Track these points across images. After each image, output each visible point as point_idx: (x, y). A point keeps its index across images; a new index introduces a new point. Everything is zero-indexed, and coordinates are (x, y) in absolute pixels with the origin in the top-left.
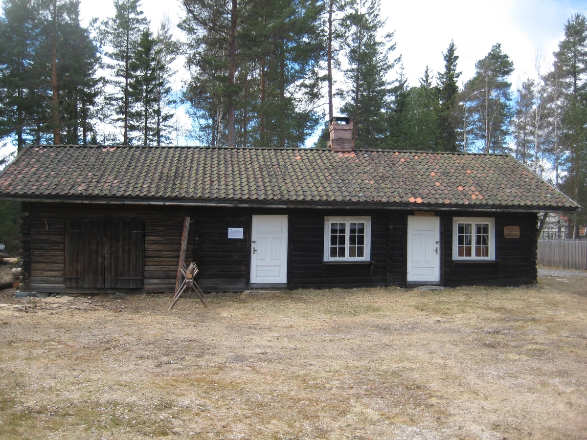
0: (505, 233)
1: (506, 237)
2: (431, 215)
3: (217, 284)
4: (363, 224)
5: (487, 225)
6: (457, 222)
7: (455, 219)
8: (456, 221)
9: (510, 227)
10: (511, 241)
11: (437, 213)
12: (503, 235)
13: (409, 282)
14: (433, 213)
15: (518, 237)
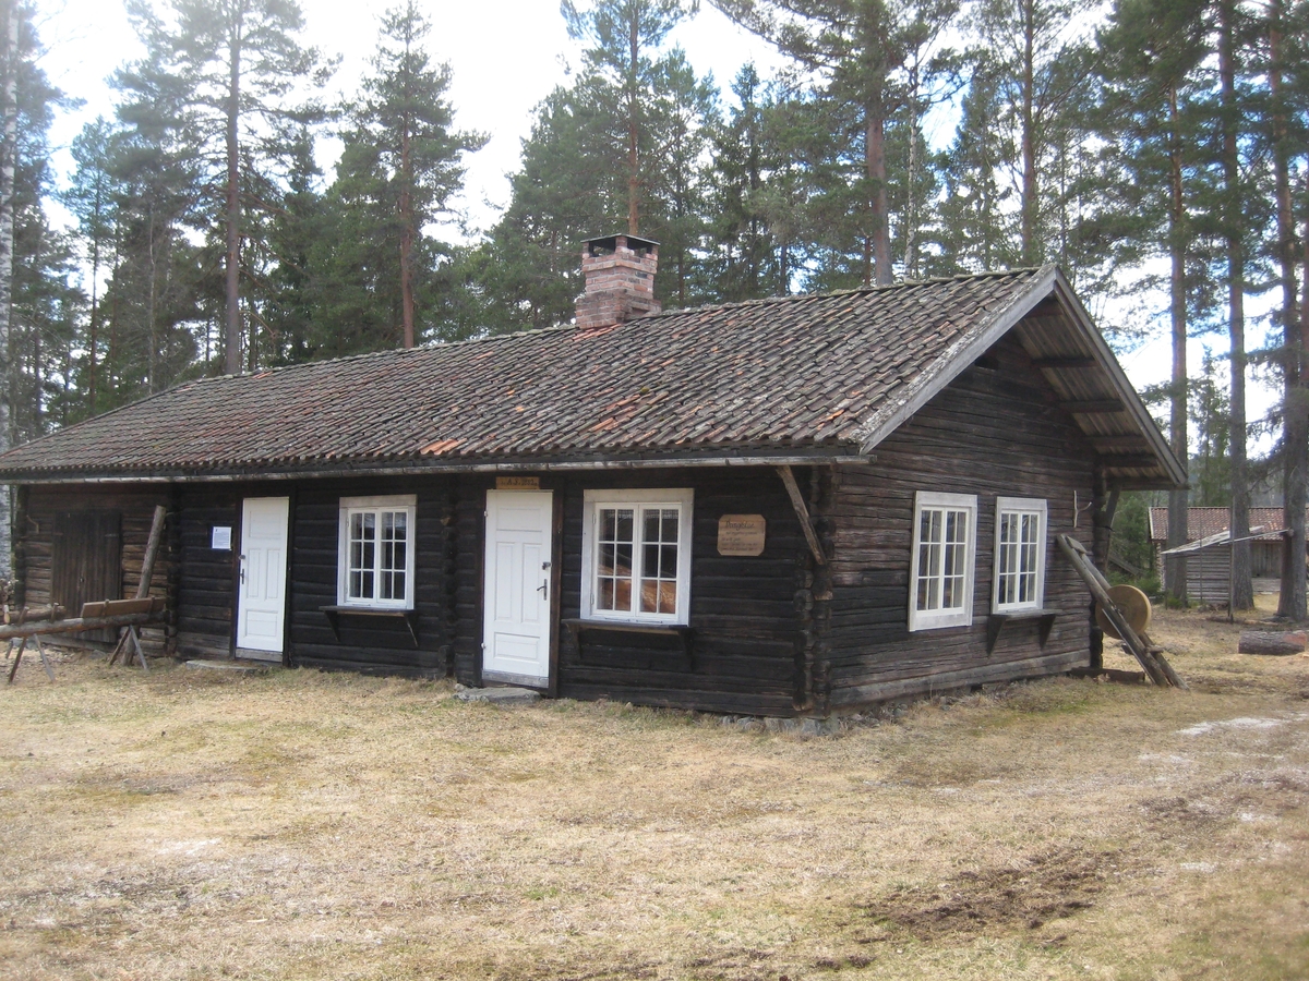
0: (720, 538)
1: (723, 553)
2: (532, 487)
3: (199, 644)
4: (404, 514)
5: (675, 512)
6: (598, 503)
7: (590, 495)
8: (593, 503)
9: (736, 519)
10: (740, 564)
11: (546, 481)
12: (715, 544)
13: (488, 673)
14: (536, 480)
15: (757, 553)
